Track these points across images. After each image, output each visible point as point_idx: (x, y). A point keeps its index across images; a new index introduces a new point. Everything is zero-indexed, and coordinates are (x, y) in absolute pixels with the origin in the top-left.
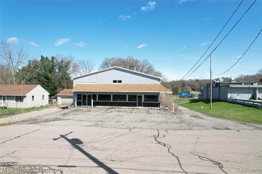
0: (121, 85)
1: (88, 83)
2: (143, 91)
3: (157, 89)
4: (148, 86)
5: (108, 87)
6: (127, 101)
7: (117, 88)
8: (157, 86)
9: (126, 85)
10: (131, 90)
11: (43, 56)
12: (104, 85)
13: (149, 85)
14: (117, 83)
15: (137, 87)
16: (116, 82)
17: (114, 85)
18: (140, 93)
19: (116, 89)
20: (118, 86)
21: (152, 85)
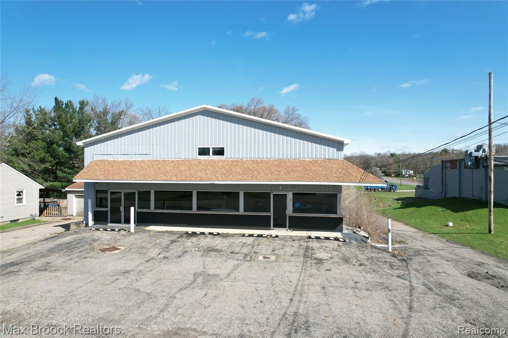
0: (224, 161)
1: (125, 158)
2: (292, 181)
3: (336, 173)
4: (307, 166)
5: (183, 169)
6: (242, 211)
7: (208, 171)
8: (334, 163)
9: (236, 163)
10: (252, 176)
11: (60, 98)
12: (173, 161)
13: (310, 162)
14: (212, 157)
15: (270, 169)
16: (209, 154)
17: (200, 162)
18: (280, 188)
19: (206, 174)
20: (212, 166)
21: (316, 161)
